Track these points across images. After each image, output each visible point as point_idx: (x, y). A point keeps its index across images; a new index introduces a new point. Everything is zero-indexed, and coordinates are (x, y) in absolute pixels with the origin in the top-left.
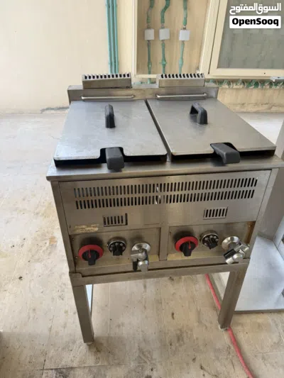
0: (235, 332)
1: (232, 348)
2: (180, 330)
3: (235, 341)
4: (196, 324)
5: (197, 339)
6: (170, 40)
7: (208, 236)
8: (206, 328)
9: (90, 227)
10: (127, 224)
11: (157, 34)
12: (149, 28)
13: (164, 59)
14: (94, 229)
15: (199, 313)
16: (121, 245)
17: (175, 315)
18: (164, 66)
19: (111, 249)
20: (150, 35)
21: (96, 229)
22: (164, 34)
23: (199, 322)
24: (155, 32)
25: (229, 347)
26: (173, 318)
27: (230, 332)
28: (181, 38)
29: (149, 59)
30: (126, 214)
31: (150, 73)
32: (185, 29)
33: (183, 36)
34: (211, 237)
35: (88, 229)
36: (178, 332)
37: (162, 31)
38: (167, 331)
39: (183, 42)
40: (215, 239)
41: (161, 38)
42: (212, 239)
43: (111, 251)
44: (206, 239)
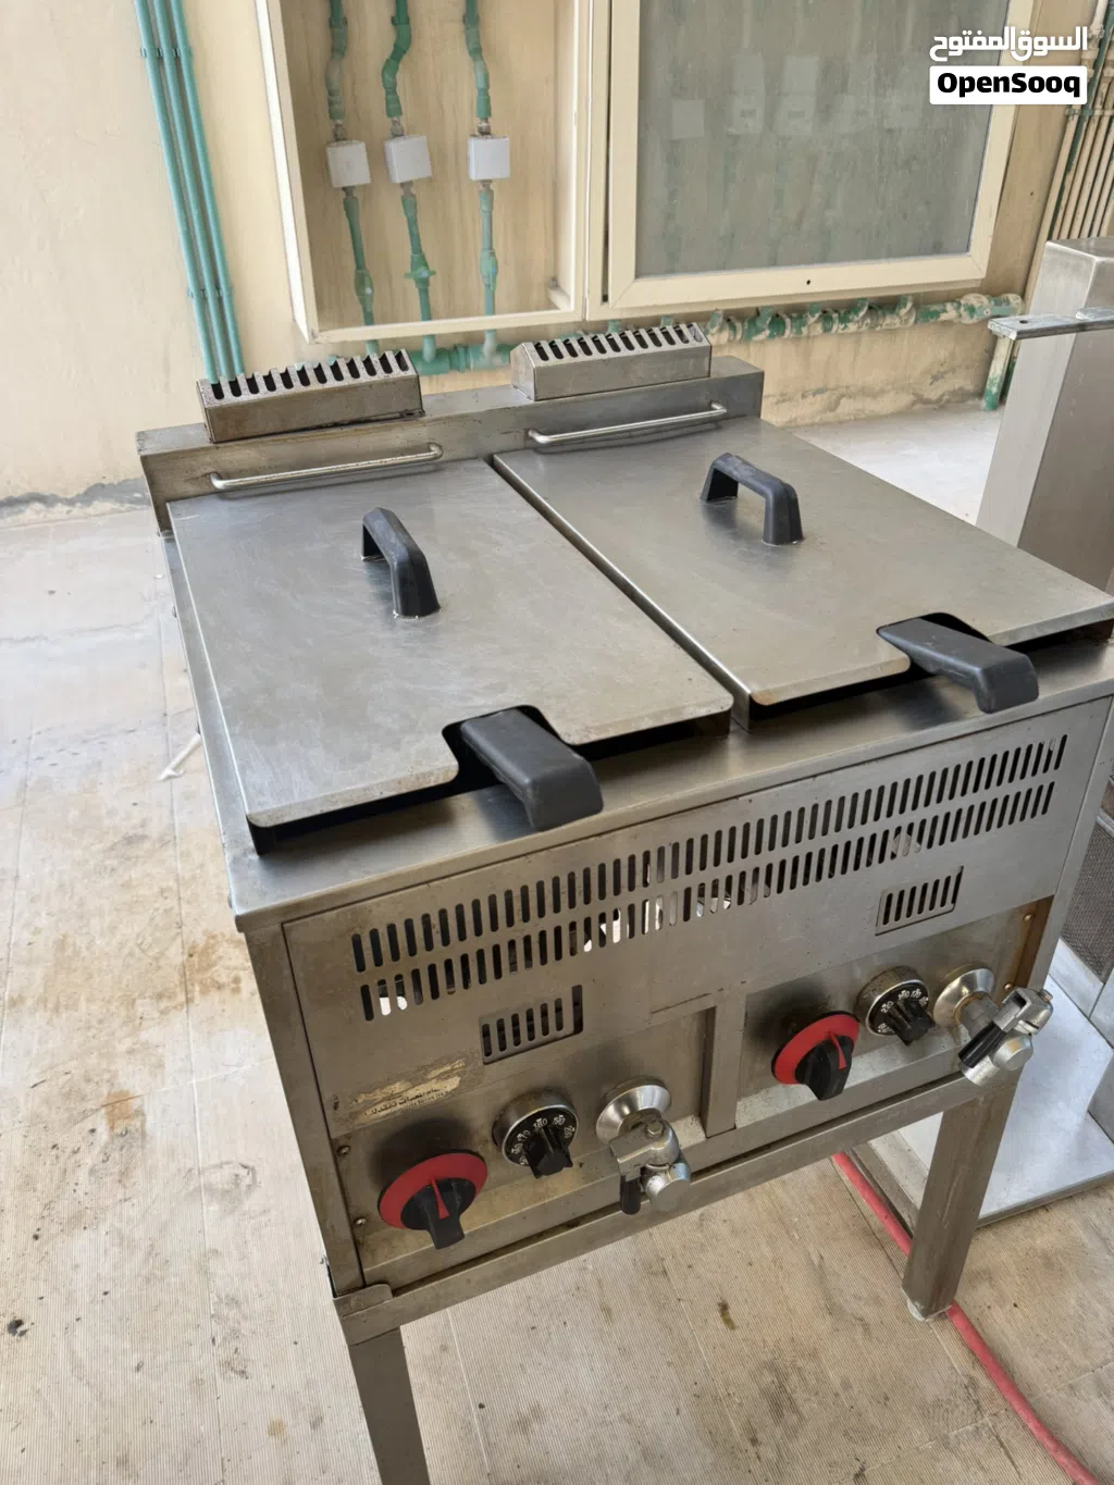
0: (973, 1314)
1: (984, 1382)
2: (772, 1367)
3: (986, 1354)
4: (823, 1325)
5: (846, 1385)
6: (430, 180)
7: (892, 996)
8: (866, 1328)
9: (425, 1081)
10: (578, 1027)
11: (378, 160)
12: (339, 137)
13: (420, 259)
14: (438, 1088)
15: (820, 1273)
16: (559, 1120)
17: (733, 1312)
18: (424, 285)
19: (517, 1149)
20: (350, 163)
21: (452, 1084)
22: (406, 159)
23: (832, 1309)
24: (368, 151)
25: (973, 1383)
26: (728, 1322)
27: (957, 1319)
28: (476, 174)
29: (360, 264)
30: (577, 992)
31: (369, 320)
32: (485, 133)
33: (484, 160)
34: (904, 994)
35: (412, 1093)
36: (768, 1378)
37: (395, 149)
38: (722, 1391)
39: (486, 183)
40: (916, 1001)
41: (399, 176)
42: (907, 1001)
43: (514, 1158)
44: (885, 1008)
